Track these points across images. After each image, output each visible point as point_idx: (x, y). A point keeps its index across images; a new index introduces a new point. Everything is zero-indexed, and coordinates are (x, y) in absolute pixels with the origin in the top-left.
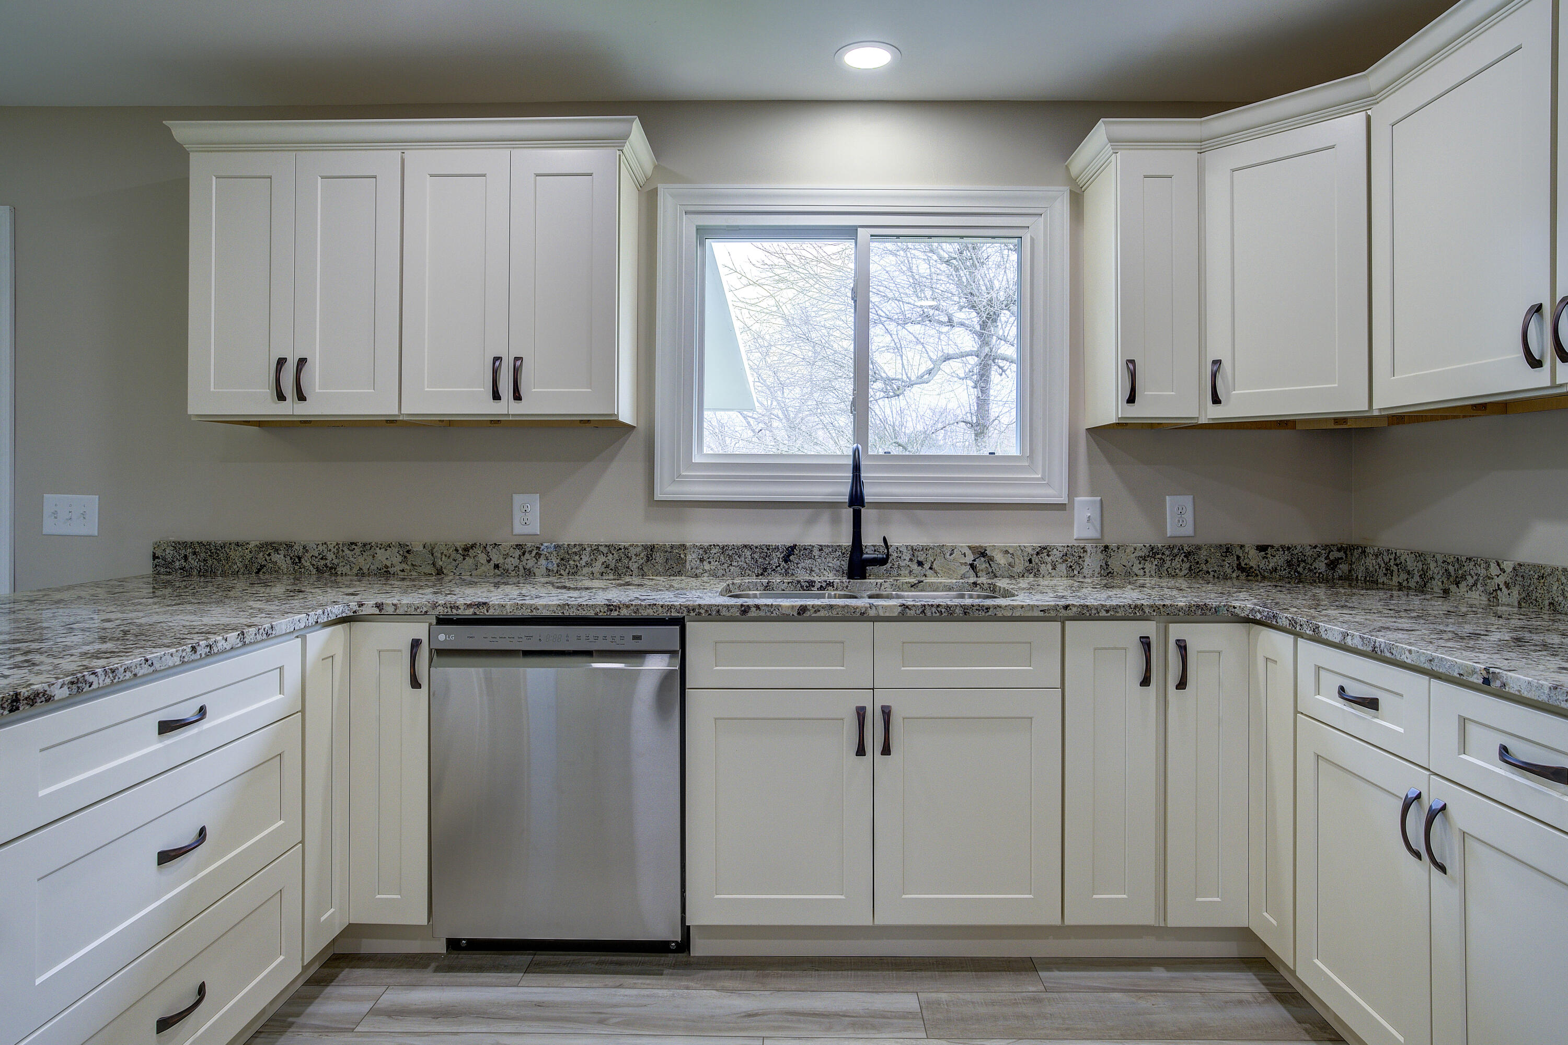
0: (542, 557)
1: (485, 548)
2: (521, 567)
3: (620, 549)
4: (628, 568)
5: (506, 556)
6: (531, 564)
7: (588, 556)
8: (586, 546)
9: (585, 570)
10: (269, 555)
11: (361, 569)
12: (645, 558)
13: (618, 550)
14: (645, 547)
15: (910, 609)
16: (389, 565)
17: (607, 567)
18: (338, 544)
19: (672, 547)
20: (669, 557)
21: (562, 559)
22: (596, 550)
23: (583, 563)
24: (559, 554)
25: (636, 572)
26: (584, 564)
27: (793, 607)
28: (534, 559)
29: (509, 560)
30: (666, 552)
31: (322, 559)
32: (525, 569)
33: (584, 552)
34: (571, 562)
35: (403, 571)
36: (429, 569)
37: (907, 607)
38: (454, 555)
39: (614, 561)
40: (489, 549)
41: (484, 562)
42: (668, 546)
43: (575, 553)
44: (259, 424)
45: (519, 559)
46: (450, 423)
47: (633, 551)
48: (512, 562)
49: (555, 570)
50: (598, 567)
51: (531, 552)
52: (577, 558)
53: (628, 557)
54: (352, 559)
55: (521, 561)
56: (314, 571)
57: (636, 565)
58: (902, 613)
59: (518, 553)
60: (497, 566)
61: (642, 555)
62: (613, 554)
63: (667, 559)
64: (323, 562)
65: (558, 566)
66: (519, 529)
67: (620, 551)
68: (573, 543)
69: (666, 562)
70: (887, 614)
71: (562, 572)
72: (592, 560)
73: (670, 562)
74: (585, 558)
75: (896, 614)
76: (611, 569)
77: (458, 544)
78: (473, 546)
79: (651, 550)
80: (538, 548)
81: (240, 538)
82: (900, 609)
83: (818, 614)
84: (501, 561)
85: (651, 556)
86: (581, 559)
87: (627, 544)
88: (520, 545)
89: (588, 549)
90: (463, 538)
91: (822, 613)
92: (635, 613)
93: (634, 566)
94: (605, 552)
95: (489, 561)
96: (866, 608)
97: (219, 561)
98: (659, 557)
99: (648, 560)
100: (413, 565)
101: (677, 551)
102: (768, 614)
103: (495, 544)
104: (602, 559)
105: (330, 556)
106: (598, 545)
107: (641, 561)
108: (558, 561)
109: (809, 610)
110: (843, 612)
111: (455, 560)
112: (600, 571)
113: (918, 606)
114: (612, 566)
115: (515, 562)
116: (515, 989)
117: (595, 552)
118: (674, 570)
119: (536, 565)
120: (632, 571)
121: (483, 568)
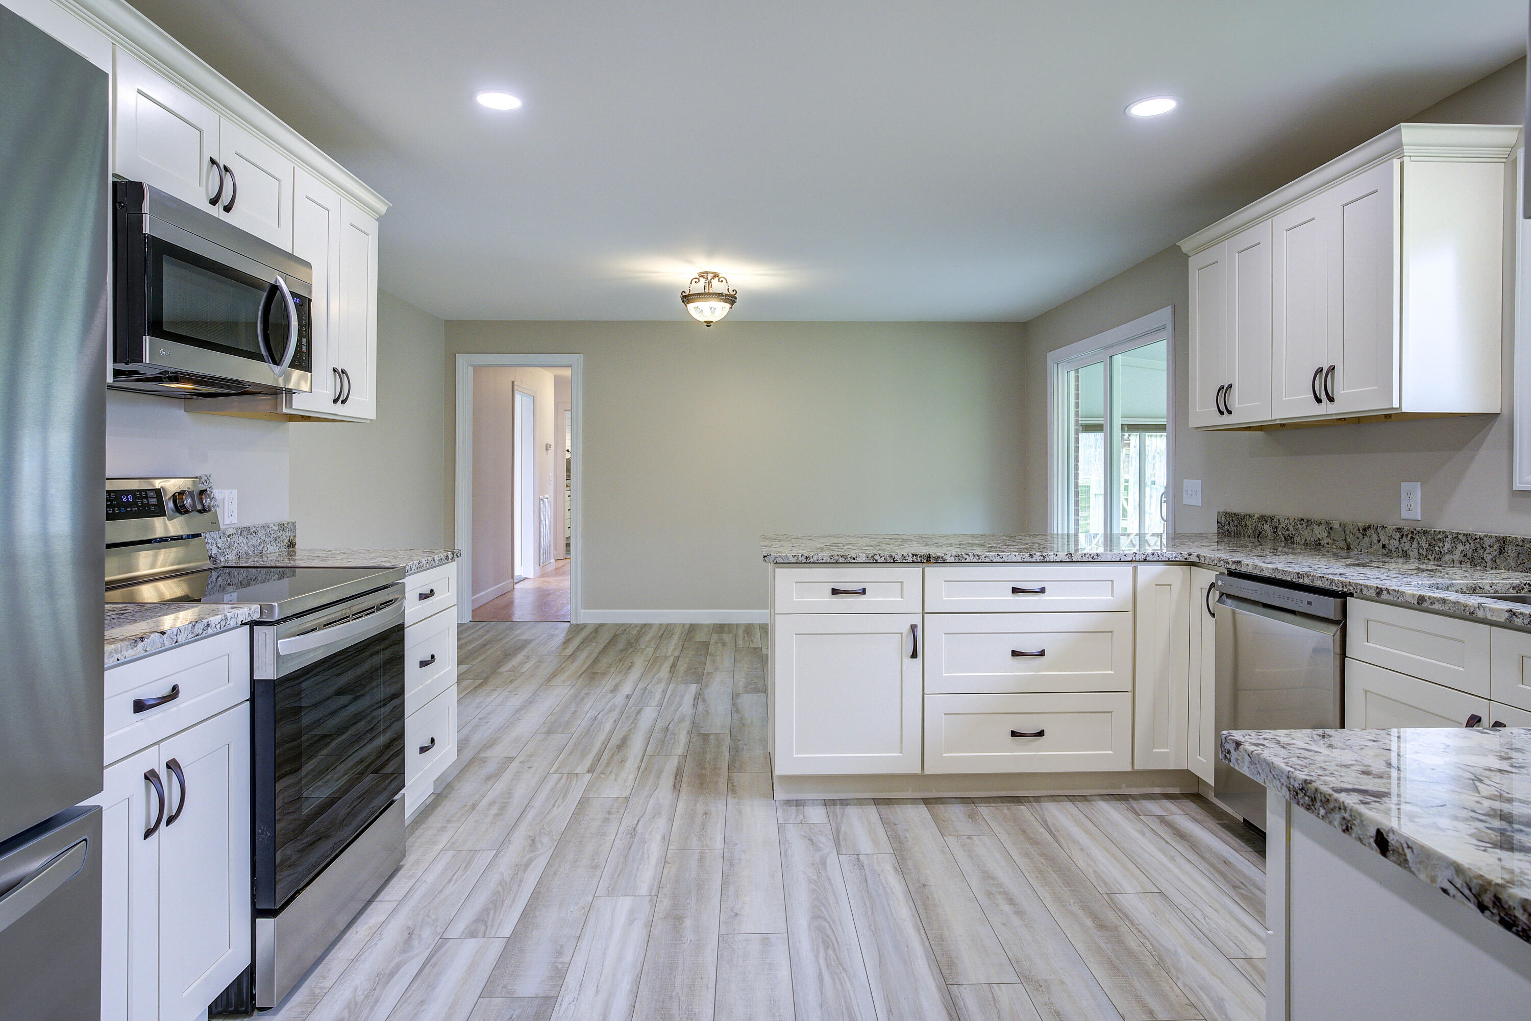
0: (1415, 540)
1: (1377, 529)
2: (1400, 549)
3: (1476, 539)
4: (1483, 558)
5: (1390, 538)
6: (1407, 547)
7: (1450, 544)
8: (1448, 534)
9: (1448, 557)
10: (1263, 525)
11: (1306, 540)
12: (1498, 550)
13: (1474, 540)
14: (1498, 539)
15: (1517, 617)
16: (1321, 538)
17: (1465, 556)
18: (1294, 520)
19: (1523, 541)
20: (1521, 552)
21: (1430, 545)
22: (1456, 538)
23: (1446, 549)
24: (1428, 539)
25: (1489, 563)
26: (1446, 551)
27: (1414, 595)
28: (1409, 542)
29: (1392, 541)
30: (1518, 545)
31: (1287, 530)
32: (1403, 551)
33: (1447, 539)
34: (1436, 548)
35: (1328, 544)
36: (1342, 544)
37: (1514, 614)
38: (1357, 534)
39: (1471, 550)
40: (1379, 530)
41: (1376, 541)
42: (1520, 540)
43: (1440, 540)
44: (1261, 428)
45: (1399, 541)
46: (1359, 420)
47: (1487, 542)
48: (1394, 544)
49: (1425, 554)
50: (1457, 556)
51: (1407, 535)
52: (1441, 544)
53: (1483, 548)
54: (1302, 532)
55: (1400, 543)
56: (1283, 540)
57: (1490, 557)
58: (1509, 619)
59: (1398, 535)
60: (1384, 546)
61: (1495, 547)
62: (1470, 544)
63: (1519, 554)
64: (1287, 532)
65: (1427, 551)
66: (1405, 514)
67: (1476, 541)
68: (1438, 530)
69: (1518, 556)
70: (1494, 618)
71: (1430, 557)
72: (1453, 548)
73: (1522, 557)
74: (1448, 546)
75: (1503, 620)
76: (1469, 559)
77: (1360, 525)
78: (1369, 527)
79: (1503, 542)
80: (1412, 532)
81: (1251, 512)
82: (1507, 615)
83: (1433, 607)
84: (1387, 542)
85: (1504, 549)
86: (1444, 545)
87: (1482, 534)
88: (1400, 529)
89: (1450, 537)
90: (1364, 519)
91: (1437, 606)
92: (1312, 582)
93: (1488, 558)
94: (1463, 541)
95: (1379, 541)
96: (1475, 608)
97: (1242, 526)
98: (1511, 551)
99: (1500, 553)
100: (1334, 540)
101: (1528, 546)
102: (1396, 599)
103: (1383, 527)
104: (1461, 547)
105: (1291, 528)
106: (1458, 534)
107: (1495, 553)
108: (1427, 546)
109: (1426, 601)
110: (1454, 609)
111: (1358, 538)
112: (1459, 559)
113: (1525, 615)
114: (1469, 555)
115: (1396, 543)
116: (1232, 851)
117: (1455, 540)
118: (1525, 565)
119: (1411, 549)
120: (1486, 562)
121: (1375, 547)
